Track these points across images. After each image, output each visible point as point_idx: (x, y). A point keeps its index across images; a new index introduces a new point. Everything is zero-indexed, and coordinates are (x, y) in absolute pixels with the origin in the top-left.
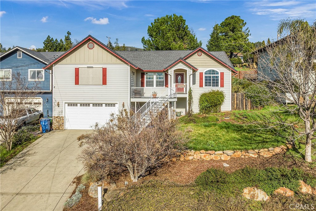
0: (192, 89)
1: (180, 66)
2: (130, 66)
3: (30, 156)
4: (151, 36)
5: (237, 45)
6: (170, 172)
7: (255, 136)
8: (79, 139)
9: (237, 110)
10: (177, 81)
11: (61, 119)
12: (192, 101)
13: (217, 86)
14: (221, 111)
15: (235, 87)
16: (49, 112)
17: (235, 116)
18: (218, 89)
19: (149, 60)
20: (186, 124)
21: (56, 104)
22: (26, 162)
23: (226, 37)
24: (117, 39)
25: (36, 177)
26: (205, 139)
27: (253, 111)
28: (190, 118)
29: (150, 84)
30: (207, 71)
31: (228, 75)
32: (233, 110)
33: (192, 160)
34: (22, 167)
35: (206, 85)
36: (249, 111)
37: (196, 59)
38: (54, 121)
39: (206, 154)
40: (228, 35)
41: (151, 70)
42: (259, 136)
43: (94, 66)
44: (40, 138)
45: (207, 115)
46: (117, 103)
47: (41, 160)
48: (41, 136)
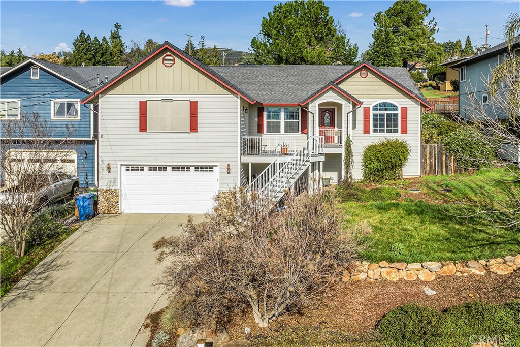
0: (351, 138)
1: (330, 97)
2: (241, 97)
3: (58, 270)
4: (268, 35)
5: (416, 49)
6: (327, 306)
7: (474, 230)
8: (157, 246)
9: (430, 175)
10: (322, 124)
11: (114, 195)
12: (351, 160)
13: (396, 131)
14: (403, 177)
15: (425, 132)
16: (89, 177)
17: (429, 188)
18: (398, 136)
19: (272, 84)
20: (342, 202)
21: (105, 166)
22: (52, 282)
23: (396, 34)
24: (203, 38)
25: (74, 314)
26: (383, 236)
27: (461, 178)
28: (348, 191)
29: (274, 128)
30: (376, 106)
31: (415, 112)
32: (424, 176)
33: (365, 280)
34: (46, 294)
35: (375, 131)
36: (451, 178)
37: (356, 84)
38: (101, 199)
39: (391, 269)
40: (398, 31)
41: (276, 102)
42: (481, 231)
43: (174, 98)
44: (76, 232)
45: (379, 186)
46: (217, 166)
47: (81, 279)
48: (77, 227)
